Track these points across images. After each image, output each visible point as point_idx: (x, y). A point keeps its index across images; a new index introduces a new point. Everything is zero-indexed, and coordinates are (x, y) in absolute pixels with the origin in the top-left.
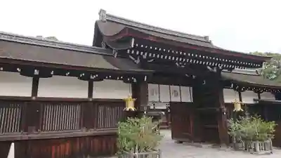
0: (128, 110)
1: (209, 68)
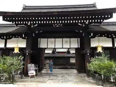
0: (16, 52)
1: (79, 24)
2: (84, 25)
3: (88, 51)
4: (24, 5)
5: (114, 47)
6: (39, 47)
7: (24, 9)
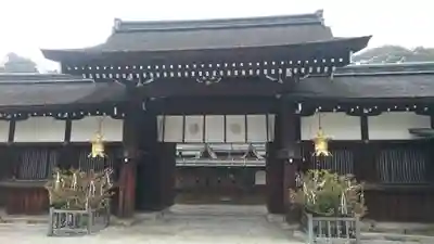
2: (281, 81)
3: (292, 154)
4: (116, 20)
5: (367, 141)
6: (160, 139)
7: (116, 32)
